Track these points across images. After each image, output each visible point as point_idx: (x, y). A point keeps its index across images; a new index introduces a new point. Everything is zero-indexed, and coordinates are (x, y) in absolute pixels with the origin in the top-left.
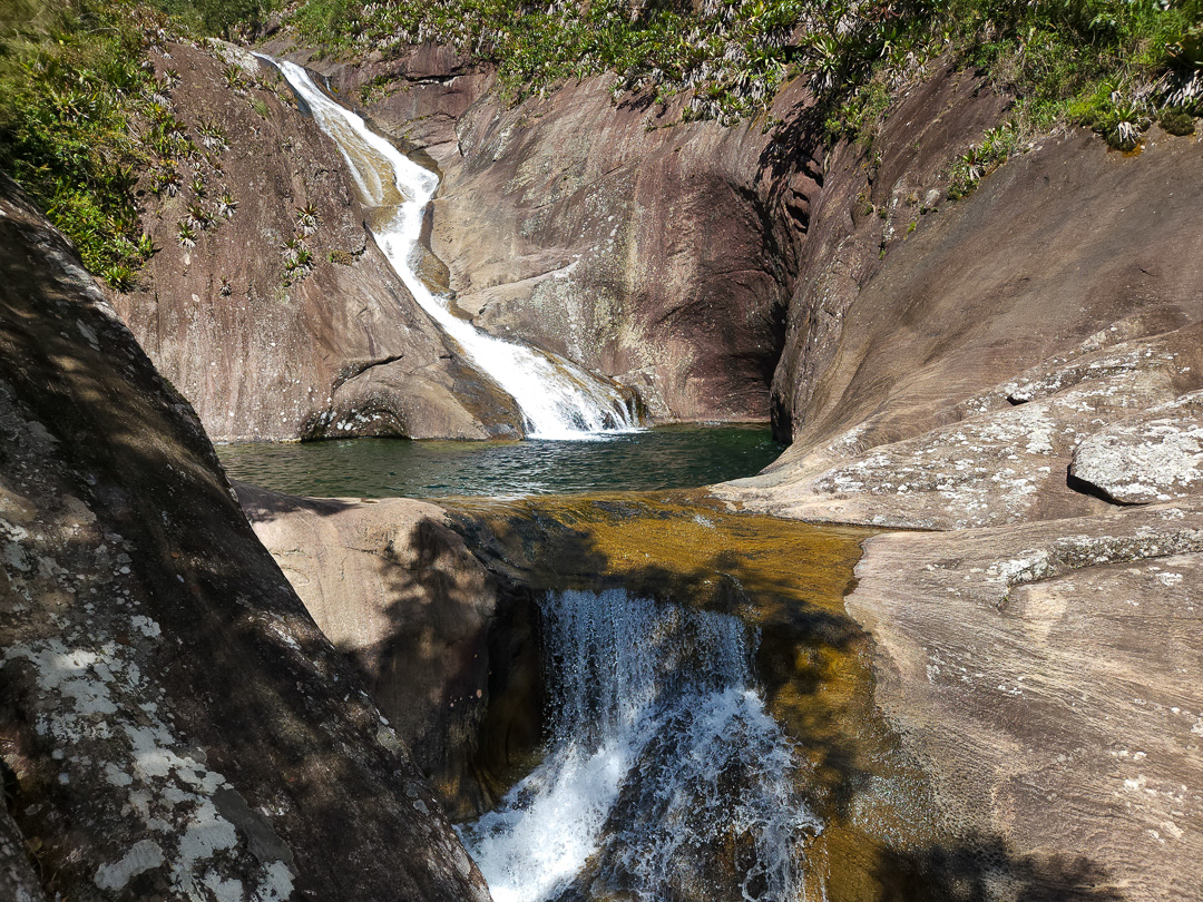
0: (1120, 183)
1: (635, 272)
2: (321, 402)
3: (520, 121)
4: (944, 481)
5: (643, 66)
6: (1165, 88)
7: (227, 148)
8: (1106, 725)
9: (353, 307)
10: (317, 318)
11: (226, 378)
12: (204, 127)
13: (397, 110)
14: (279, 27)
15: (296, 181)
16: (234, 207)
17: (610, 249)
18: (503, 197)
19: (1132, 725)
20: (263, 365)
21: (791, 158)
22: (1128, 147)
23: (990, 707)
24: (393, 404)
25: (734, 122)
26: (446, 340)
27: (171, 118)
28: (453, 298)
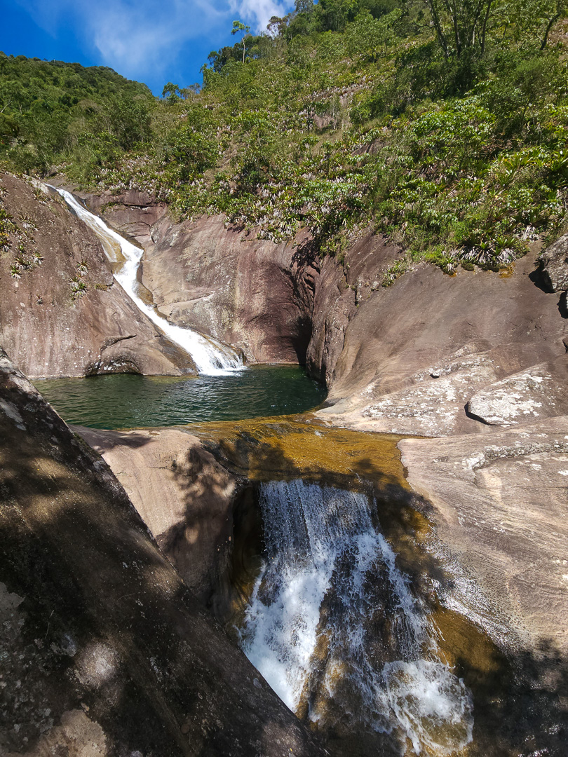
0: (450, 287)
1: (239, 300)
2: (96, 358)
3: (182, 230)
4: (417, 413)
5: (238, 214)
6: (463, 252)
7: (36, 230)
8: (545, 547)
9: (109, 311)
10: (90, 316)
11: (43, 346)
12: (22, 218)
13: (120, 218)
14: (57, 173)
15: (75, 249)
16: (42, 259)
17: (228, 290)
18: (177, 263)
19: (557, 546)
20: (63, 339)
21: (304, 260)
22: (451, 274)
23: (492, 538)
24: (133, 358)
25: (279, 242)
26: (156, 327)
27: (4, 212)
28: (156, 307)
